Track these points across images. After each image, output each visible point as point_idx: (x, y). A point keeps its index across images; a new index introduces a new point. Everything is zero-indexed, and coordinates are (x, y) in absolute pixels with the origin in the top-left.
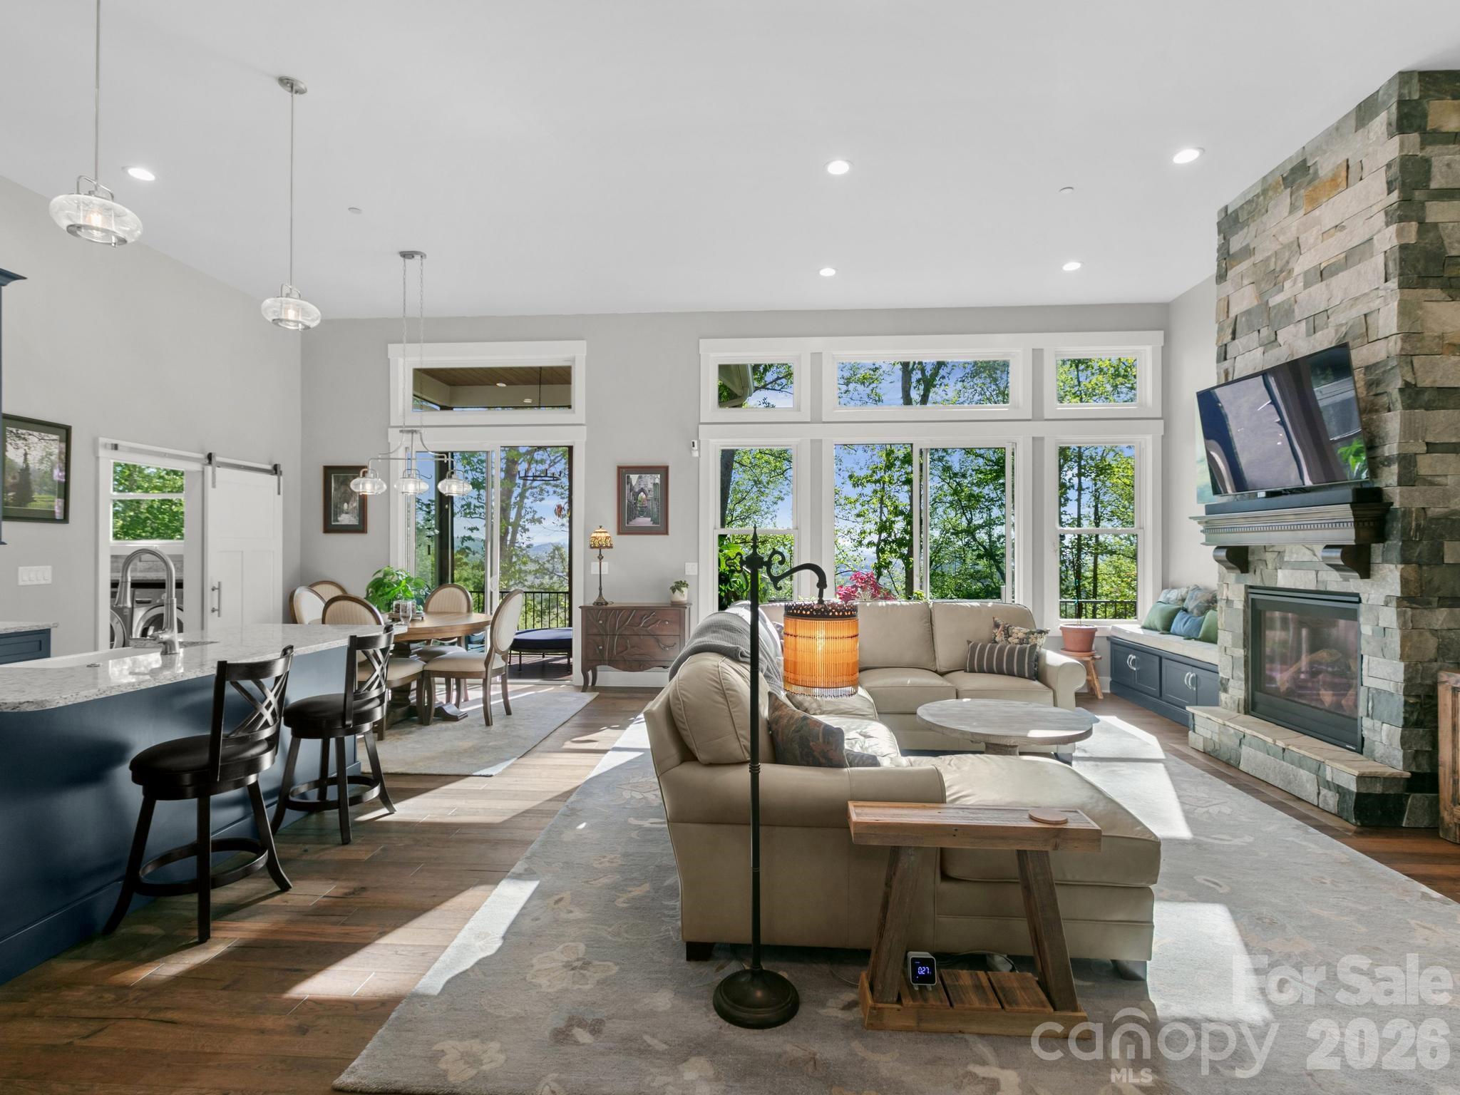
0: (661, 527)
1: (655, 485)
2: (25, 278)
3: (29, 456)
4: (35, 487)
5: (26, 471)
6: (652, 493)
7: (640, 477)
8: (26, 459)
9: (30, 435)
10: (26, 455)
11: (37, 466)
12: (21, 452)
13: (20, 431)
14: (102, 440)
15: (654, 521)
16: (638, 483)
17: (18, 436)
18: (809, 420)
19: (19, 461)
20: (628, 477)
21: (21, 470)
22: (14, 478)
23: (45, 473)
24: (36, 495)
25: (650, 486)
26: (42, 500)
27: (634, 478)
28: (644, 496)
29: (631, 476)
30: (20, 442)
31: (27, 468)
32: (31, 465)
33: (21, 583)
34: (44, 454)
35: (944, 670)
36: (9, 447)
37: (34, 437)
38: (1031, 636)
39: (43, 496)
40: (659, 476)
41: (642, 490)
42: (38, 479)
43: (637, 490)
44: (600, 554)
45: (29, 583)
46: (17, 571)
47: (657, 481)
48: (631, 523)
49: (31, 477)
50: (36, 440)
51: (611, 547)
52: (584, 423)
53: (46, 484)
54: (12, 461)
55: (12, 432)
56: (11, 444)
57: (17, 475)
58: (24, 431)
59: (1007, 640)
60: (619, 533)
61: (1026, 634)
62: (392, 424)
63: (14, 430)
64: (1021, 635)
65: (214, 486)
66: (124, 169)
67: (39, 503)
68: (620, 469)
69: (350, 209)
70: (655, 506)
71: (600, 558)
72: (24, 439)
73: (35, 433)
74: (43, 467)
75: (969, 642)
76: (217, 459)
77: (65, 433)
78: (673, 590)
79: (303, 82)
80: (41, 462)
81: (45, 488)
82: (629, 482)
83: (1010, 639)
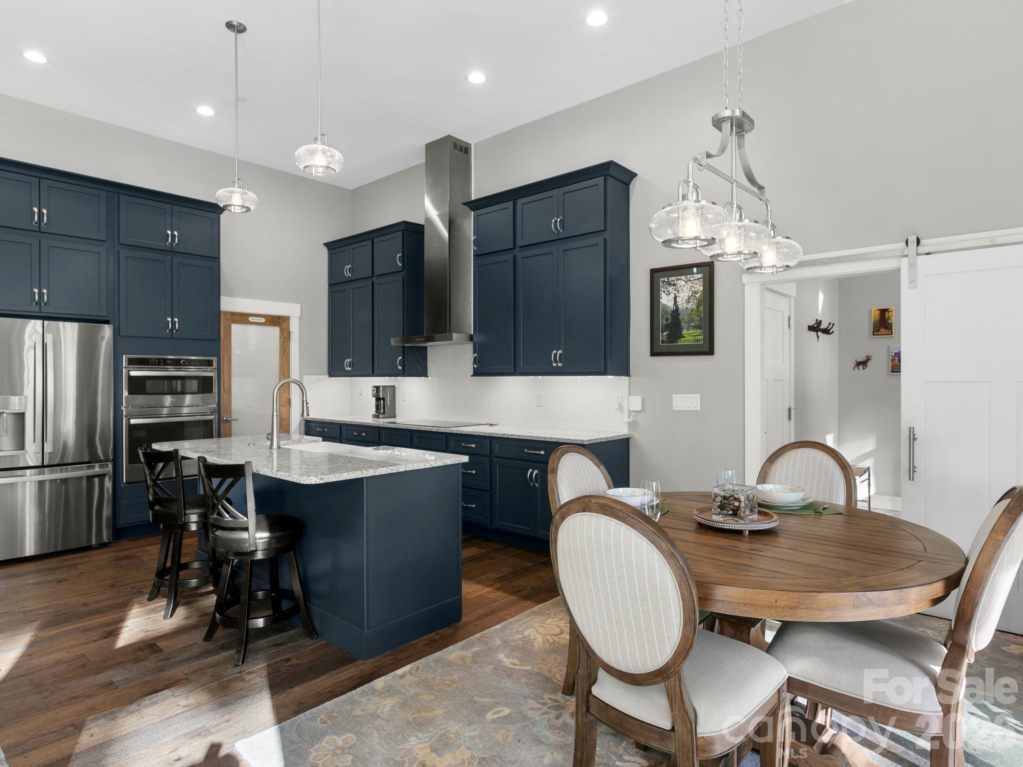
3: (678, 299)
4: (683, 324)
5: (676, 312)
8: (675, 301)
9: (678, 280)
10: (675, 298)
11: (685, 306)
12: (672, 296)
13: (671, 279)
17: (669, 284)
19: (671, 304)
21: (672, 312)
22: (667, 319)
23: (693, 310)
24: (685, 332)
26: (691, 335)
30: (671, 289)
31: (677, 309)
32: (680, 306)
33: (675, 409)
34: (691, 293)
36: (663, 295)
37: (681, 281)
39: (691, 331)
42: (686, 318)
45: (682, 410)
46: (671, 399)
49: (681, 316)
50: (683, 283)
53: (693, 321)
54: (666, 306)
55: (664, 281)
56: (664, 292)
57: (669, 316)
58: (673, 278)
63: (666, 280)
67: (688, 338)
72: (674, 285)
73: (682, 277)
74: (690, 306)
77: (709, 269)
80: (688, 301)
81: (692, 324)
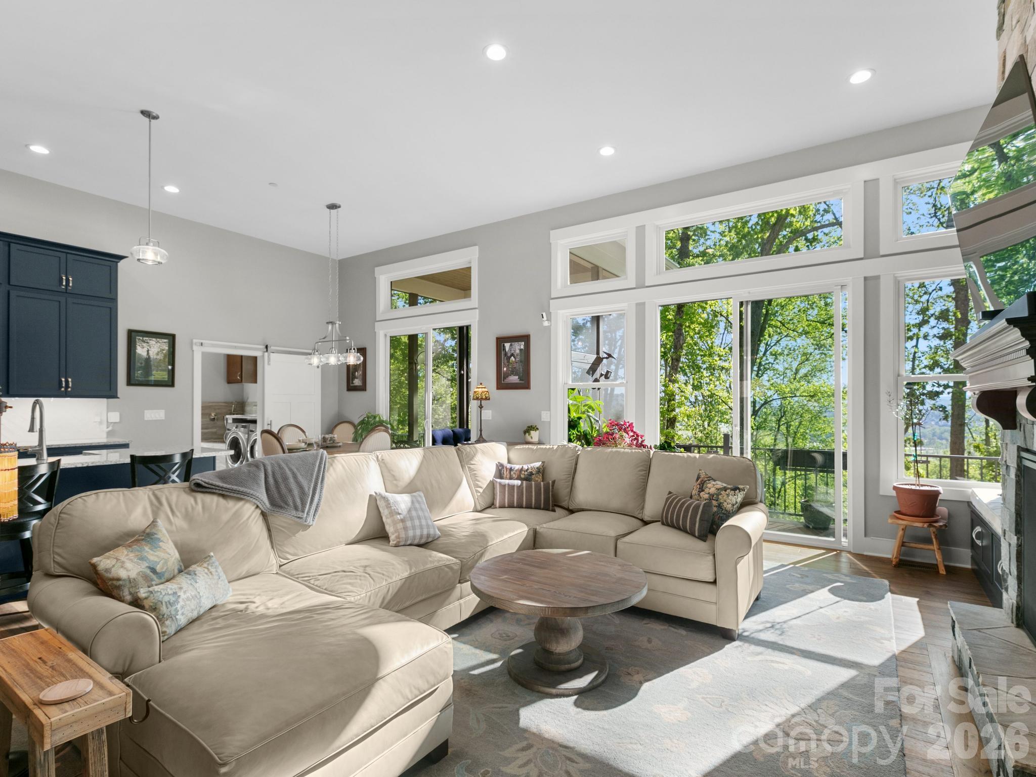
0: (525, 384)
1: (521, 350)
2: (127, 257)
3: (150, 352)
4: (153, 368)
5: (148, 360)
6: (519, 357)
7: (511, 345)
8: (148, 353)
9: (150, 340)
10: (148, 351)
11: (155, 357)
12: (146, 349)
13: (145, 339)
14: (195, 341)
15: (520, 379)
16: (510, 349)
17: (144, 341)
18: (634, 286)
19: (144, 354)
20: (504, 345)
21: (145, 359)
22: (141, 363)
23: (160, 360)
24: (154, 372)
25: (518, 351)
26: (159, 375)
27: (507, 345)
28: (514, 359)
29: (506, 344)
30: (145, 345)
31: (149, 357)
32: (151, 356)
33: (146, 419)
34: (159, 350)
35: (646, 518)
36: (138, 348)
37: (153, 342)
38: (723, 492)
39: (159, 372)
40: (523, 343)
41: (512, 355)
42: (156, 364)
43: (509, 355)
44: (481, 405)
45: (151, 419)
46: (144, 413)
47: (522, 347)
48: (506, 380)
49: (151, 363)
50: (154, 343)
51: (489, 399)
52: (477, 307)
53: (160, 366)
54: (140, 355)
55: (139, 339)
56: (139, 346)
57: (143, 362)
58: (147, 338)
59: (699, 494)
60: (498, 388)
61: (718, 489)
62: (377, 320)
63: (141, 338)
64: (713, 490)
65: (269, 364)
66: (162, 187)
67: (157, 376)
68: (498, 339)
69: (270, 184)
70: (521, 367)
71: (481, 407)
72: (147, 343)
73: (154, 339)
74: (158, 357)
75: (670, 493)
76: (271, 348)
77: (172, 338)
78: (525, 432)
79: (155, 111)
80: (157, 354)
81: (160, 368)
82: (504, 349)
83: (702, 494)
